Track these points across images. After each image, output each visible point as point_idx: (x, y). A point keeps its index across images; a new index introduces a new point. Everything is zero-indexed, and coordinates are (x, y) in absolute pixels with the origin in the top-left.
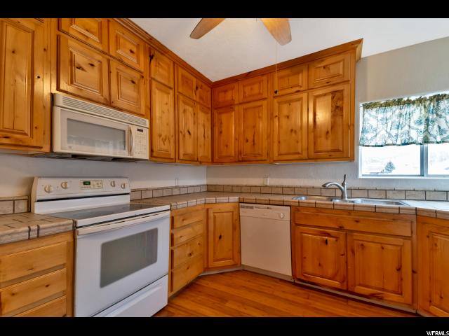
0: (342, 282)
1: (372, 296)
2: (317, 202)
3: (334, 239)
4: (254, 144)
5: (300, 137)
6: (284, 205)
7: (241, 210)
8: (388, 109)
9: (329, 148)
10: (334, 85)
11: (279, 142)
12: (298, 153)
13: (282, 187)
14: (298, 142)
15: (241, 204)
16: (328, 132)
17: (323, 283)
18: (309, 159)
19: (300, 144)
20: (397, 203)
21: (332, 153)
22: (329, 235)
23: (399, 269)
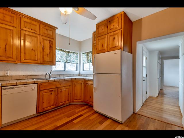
0: (55, 105)
1: (63, 104)
2: (43, 80)
3: (54, 92)
4: (6, 51)
5: (36, 54)
6: (34, 83)
7: (3, 91)
8: (59, 51)
9: (48, 60)
10: (49, 38)
11: (25, 53)
12: (36, 60)
13: (20, 76)
14: (35, 55)
15: (3, 88)
16: (48, 54)
17: (49, 109)
18: (40, 63)
19: (36, 56)
20: (63, 78)
21: (49, 62)
22: (52, 91)
23: (68, 94)
